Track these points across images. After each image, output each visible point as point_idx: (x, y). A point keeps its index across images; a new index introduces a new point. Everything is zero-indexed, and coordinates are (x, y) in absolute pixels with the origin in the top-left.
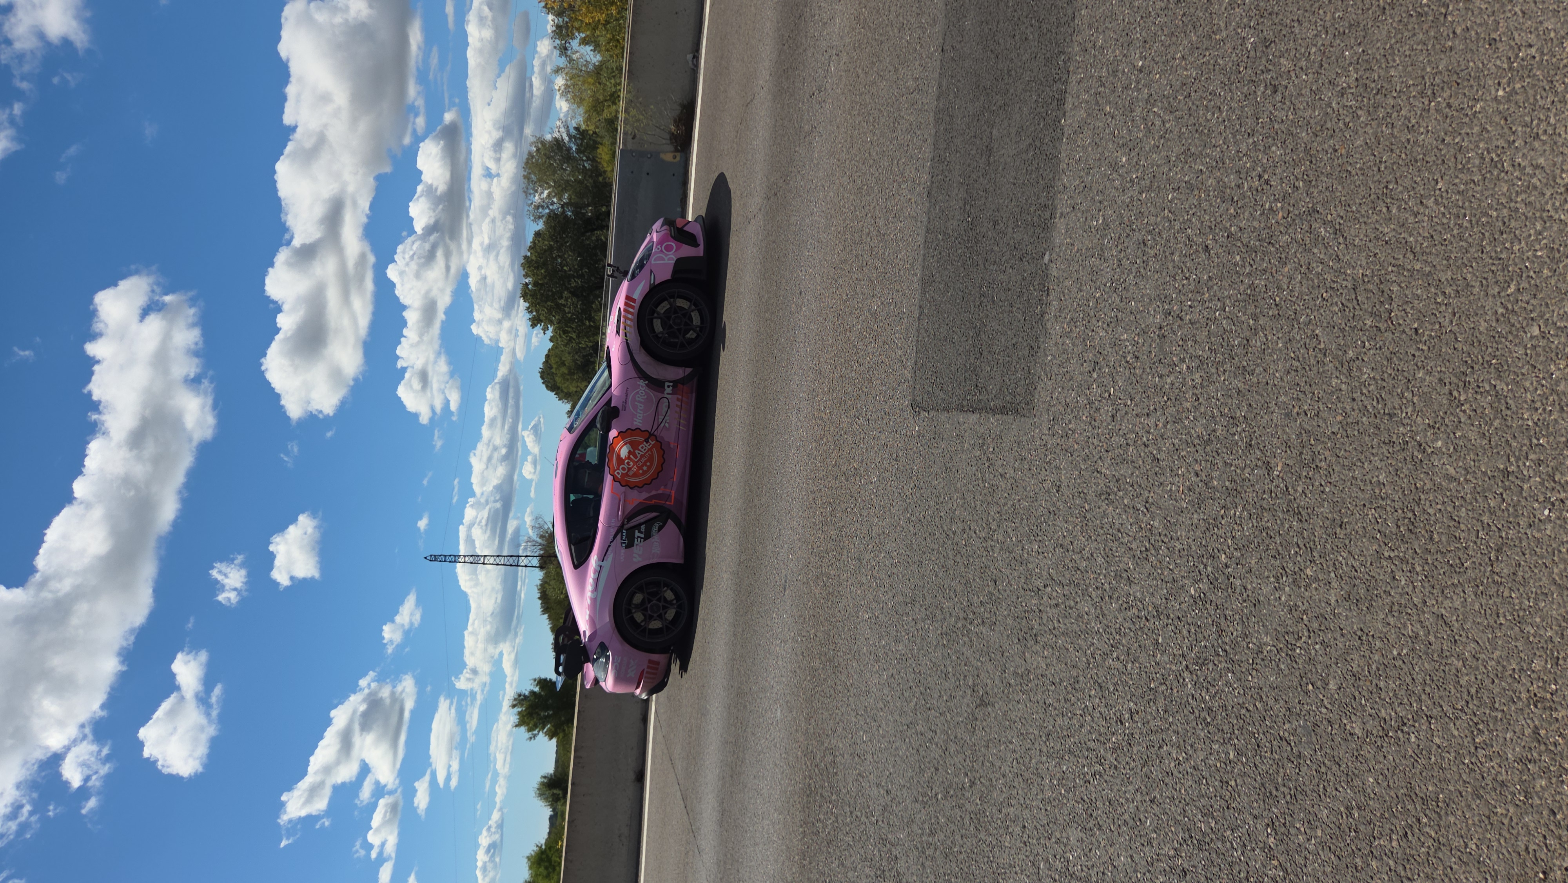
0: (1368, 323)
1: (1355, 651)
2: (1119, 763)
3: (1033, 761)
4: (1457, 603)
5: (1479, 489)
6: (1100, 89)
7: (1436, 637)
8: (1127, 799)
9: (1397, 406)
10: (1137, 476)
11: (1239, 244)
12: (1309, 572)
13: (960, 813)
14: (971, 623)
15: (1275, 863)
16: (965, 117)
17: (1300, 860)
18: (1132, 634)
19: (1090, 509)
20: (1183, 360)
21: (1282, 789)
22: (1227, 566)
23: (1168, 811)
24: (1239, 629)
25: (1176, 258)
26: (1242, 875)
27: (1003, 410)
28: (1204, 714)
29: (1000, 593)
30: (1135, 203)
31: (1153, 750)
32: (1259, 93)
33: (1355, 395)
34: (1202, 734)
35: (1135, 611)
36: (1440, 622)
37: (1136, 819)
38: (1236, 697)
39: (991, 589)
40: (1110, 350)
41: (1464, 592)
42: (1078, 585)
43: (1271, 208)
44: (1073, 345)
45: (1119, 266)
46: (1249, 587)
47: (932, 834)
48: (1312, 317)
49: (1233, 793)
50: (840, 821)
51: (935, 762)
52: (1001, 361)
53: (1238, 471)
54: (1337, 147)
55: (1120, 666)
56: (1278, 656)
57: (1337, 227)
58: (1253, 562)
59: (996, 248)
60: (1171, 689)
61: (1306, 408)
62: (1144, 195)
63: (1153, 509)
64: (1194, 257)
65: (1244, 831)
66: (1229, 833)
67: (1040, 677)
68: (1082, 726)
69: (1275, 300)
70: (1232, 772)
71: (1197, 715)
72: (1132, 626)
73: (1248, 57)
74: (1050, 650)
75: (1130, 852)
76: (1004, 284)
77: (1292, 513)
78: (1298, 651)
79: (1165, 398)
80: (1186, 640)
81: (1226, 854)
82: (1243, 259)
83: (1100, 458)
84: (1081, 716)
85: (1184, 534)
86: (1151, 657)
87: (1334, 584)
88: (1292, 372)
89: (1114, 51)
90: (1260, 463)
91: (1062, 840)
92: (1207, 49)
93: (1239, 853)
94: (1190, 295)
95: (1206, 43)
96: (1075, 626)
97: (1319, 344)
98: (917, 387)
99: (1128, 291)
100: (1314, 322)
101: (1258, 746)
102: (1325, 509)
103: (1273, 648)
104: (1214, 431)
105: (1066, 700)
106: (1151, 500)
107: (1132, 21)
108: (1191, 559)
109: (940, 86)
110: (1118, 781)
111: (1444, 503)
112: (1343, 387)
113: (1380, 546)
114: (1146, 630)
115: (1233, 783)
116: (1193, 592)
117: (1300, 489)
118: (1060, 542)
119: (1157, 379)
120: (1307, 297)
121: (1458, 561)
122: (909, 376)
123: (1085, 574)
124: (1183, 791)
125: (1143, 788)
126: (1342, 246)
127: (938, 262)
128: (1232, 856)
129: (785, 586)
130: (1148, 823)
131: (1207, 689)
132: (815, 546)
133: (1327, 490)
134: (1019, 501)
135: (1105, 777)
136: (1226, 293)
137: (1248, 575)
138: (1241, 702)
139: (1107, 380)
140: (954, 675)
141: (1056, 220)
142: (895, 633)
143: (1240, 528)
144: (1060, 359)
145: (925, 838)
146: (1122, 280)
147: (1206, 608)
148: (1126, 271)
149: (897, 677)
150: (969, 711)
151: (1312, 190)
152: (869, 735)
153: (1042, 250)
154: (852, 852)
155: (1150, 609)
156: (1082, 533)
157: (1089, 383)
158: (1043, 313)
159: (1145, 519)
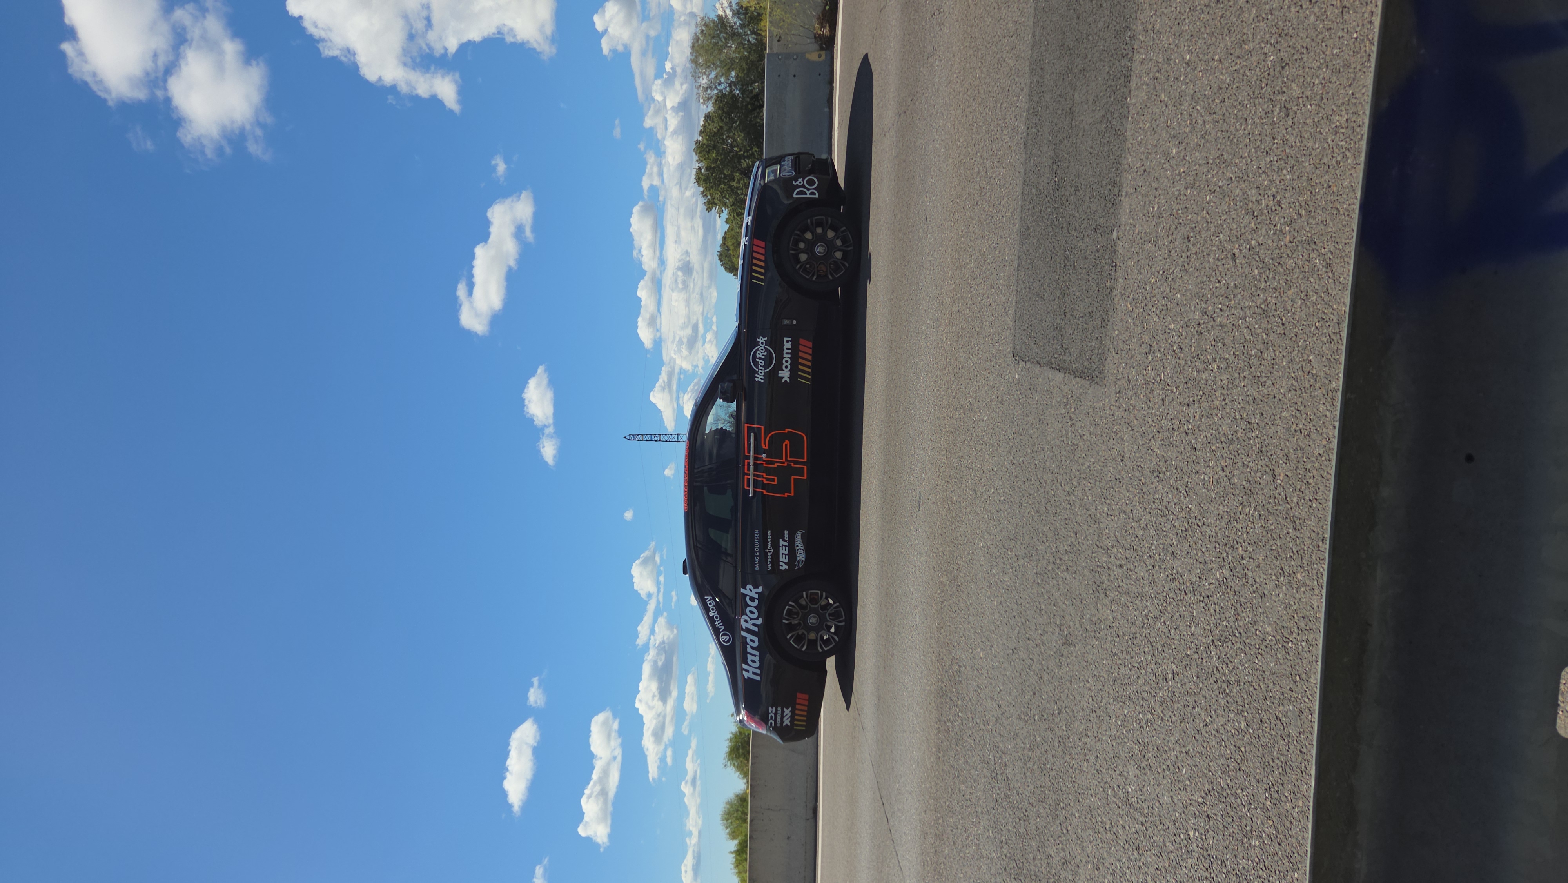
2: (1164, 715)
3: (1104, 701)
6: (1157, 75)
8: (1170, 748)
10: (1180, 461)
11: (1257, 259)
12: (1299, 576)
13: (1051, 736)
15: (1270, 822)
16: (1053, 73)
17: (1288, 824)
18: (1175, 604)
19: (1146, 483)
20: (1214, 360)
21: (1277, 761)
23: (1198, 764)
24: (1250, 616)
25: (1211, 260)
26: (1248, 828)
27: (1082, 374)
28: (1224, 685)
30: (1182, 197)
31: (1188, 709)
32: (1276, 113)
34: (1223, 703)
35: (1176, 583)
37: (1176, 766)
38: (1247, 675)
39: (1073, 540)
40: (1161, 336)
42: (1137, 551)
43: (1281, 231)
44: (1134, 324)
45: (1169, 256)
46: (1258, 580)
47: (1031, 749)
48: (1308, 343)
50: (964, 724)
51: (1033, 687)
52: (1080, 327)
53: (1252, 474)
54: (1330, 184)
55: (1166, 631)
56: (1276, 646)
58: (1261, 558)
59: (1077, 215)
60: (1202, 659)
61: (1301, 427)
62: (1189, 192)
63: (1191, 494)
64: (1224, 262)
65: (1250, 791)
66: (1239, 791)
67: (1108, 628)
68: (1138, 678)
69: (1282, 320)
70: (1243, 740)
71: (1220, 686)
72: (1175, 597)
73: (1269, 74)
74: (1116, 605)
75: (1171, 794)
76: (1083, 252)
77: (1288, 520)
78: (1290, 644)
79: (1201, 393)
80: (1213, 618)
81: (1238, 809)
82: (1260, 274)
83: (1153, 437)
84: (1138, 668)
85: (1213, 522)
86: (1188, 627)
88: (1292, 391)
89: (1168, 39)
90: (1267, 470)
91: (1123, 773)
92: (1239, 57)
94: (1221, 299)
95: (1238, 52)
96: (1134, 587)
97: (1312, 369)
98: (1017, 335)
99: (1175, 282)
100: (1309, 348)
101: (1261, 721)
103: (1273, 638)
104: (1236, 432)
105: (1128, 653)
106: (1189, 486)
107: (1183, 11)
108: (1217, 546)
110: (1164, 731)
112: (1328, 414)
114: (1185, 603)
115: (1243, 749)
116: (1218, 576)
117: (1295, 500)
118: (1124, 509)
119: (1195, 373)
120: (1305, 323)
122: (1010, 323)
123: (1141, 542)
124: (1208, 749)
125: (1181, 740)
127: (1033, 217)
128: (1241, 810)
129: (919, 502)
130: (1184, 772)
131: (1227, 664)
132: (941, 470)
133: (1314, 505)
134: (1094, 463)
135: (1155, 725)
136: (1247, 304)
137: (1257, 569)
138: (1250, 680)
139: (1159, 365)
140: (1046, 612)
141: (1123, 198)
142: (1002, 565)
143: (1252, 526)
144: (1125, 336)
145: (1026, 752)
146: (1171, 271)
147: (1227, 593)
148: (1174, 262)
149: (1004, 605)
150: (1057, 647)
151: (1311, 220)
152: (985, 652)
153: (1111, 225)
154: (974, 753)
155: (1188, 585)
156: (1140, 503)
157: (1146, 364)
158: (1112, 289)
159: (1185, 501)
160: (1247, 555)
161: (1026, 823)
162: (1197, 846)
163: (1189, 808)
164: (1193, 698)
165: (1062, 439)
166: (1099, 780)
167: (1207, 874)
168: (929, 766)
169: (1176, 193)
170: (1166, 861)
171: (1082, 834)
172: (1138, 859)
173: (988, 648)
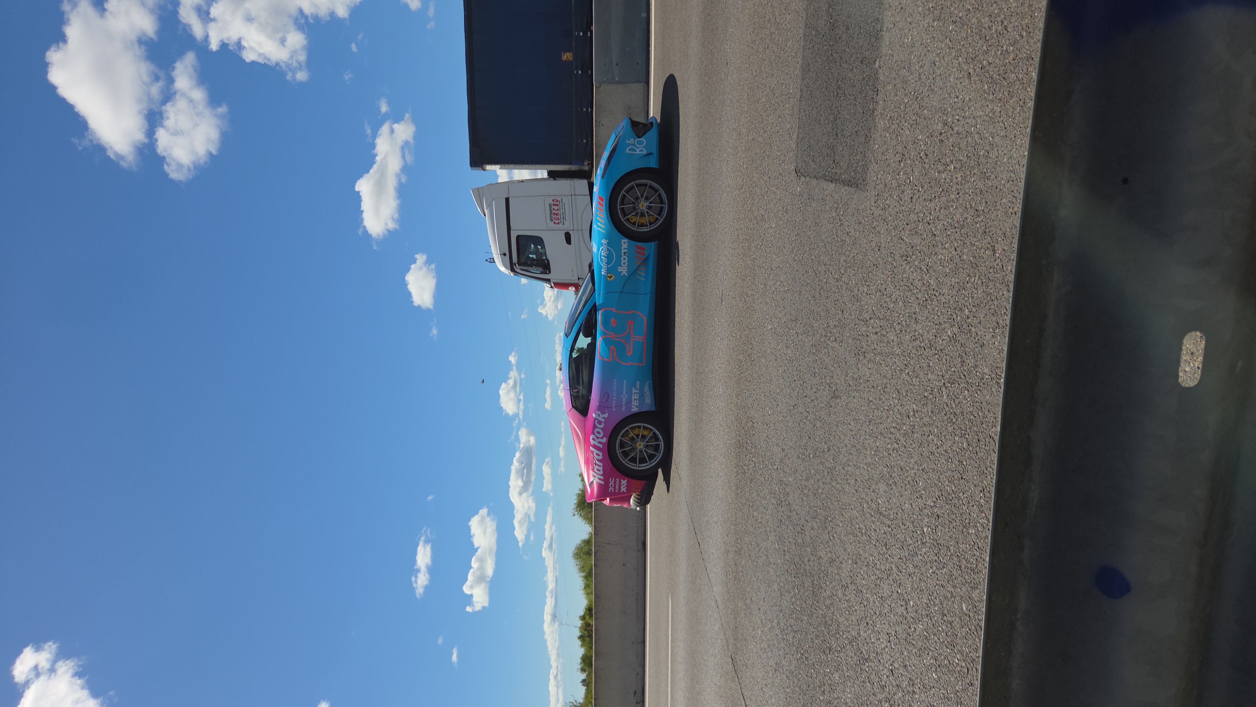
2: (907, 443)
3: (862, 438)
8: (910, 468)
10: (923, 246)
11: (987, 76)
13: (822, 468)
14: (829, 340)
15: (983, 515)
18: (916, 358)
19: (897, 266)
20: (952, 162)
21: (989, 469)
22: (968, 317)
23: (931, 477)
24: (973, 362)
25: (952, 80)
26: (967, 521)
27: (848, 183)
28: (952, 416)
29: (845, 320)
30: (930, 29)
31: (925, 437)
34: (950, 430)
35: (918, 342)
37: (915, 481)
38: (969, 407)
39: (840, 316)
40: (911, 146)
42: (888, 320)
43: (1006, 51)
44: (891, 138)
45: (919, 79)
46: (979, 333)
47: (807, 480)
48: (1024, 141)
49: (964, 469)
50: (757, 467)
51: (809, 432)
52: (848, 144)
53: (978, 250)
55: (909, 379)
56: (992, 383)
58: (982, 316)
59: (847, 50)
60: (936, 398)
62: (936, 24)
63: (931, 271)
64: (961, 80)
65: (969, 494)
66: (961, 494)
67: (866, 382)
68: (888, 417)
69: (1005, 124)
70: (965, 456)
71: (948, 417)
72: (916, 353)
74: (872, 364)
75: (911, 502)
76: (852, 81)
77: (1004, 284)
79: (941, 189)
80: (944, 366)
81: (960, 508)
82: (989, 88)
83: (903, 229)
84: (888, 410)
85: (947, 292)
86: (926, 375)
88: (1010, 181)
90: (989, 246)
91: (875, 490)
93: (966, 507)
94: (958, 111)
96: (886, 348)
98: (799, 156)
99: (923, 101)
100: (1024, 146)
101: (979, 441)
103: (990, 377)
104: (966, 218)
105: (880, 399)
106: (930, 265)
108: (949, 310)
110: (906, 455)
114: (924, 357)
115: (964, 463)
116: (949, 334)
118: (879, 288)
119: (937, 174)
120: (1022, 126)
122: (794, 146)
123: (892, 313)
124: (939, 466)
125: (919, 461)
127: (812, 55)
128: (962, 509)
129: (722, 298)
130: (921, 484)
131: (954, 400)
132: (739, 271)
134: (857, 254)
135: (899, 452)
136: (978, 114)
137: (979, 325)
138: (971, 411)
139: (909, 170)
140: (819, 374)
141: (884, 33)
142: (786, 341)
143: (976, 292)
144: (883, 148)
145: (803, 482)
146: (920, 91)
147: (956, 346)
148: (923, 84)
149: (787, 372)
150: (827, 400)
151: (1030, 40)
152: (772, 410)
153: (875, 56)
154: (764, 487)
155: (927, 342)
156: (892, 283)
157: (899, 170)
158: (874, 110)
159: (926, 278)
160: (971, 315)
161: (803, 535)
162: (930, 538)
163: (923, 510)
164: (929, 428)
165: (833, 237)
166: (858, 497)
167: (936, 558)
168: (730, 501)
169: (926, 25)
170: (906, 552)
171: (845, 539)
172: (886, 552)
173: (775, 406)
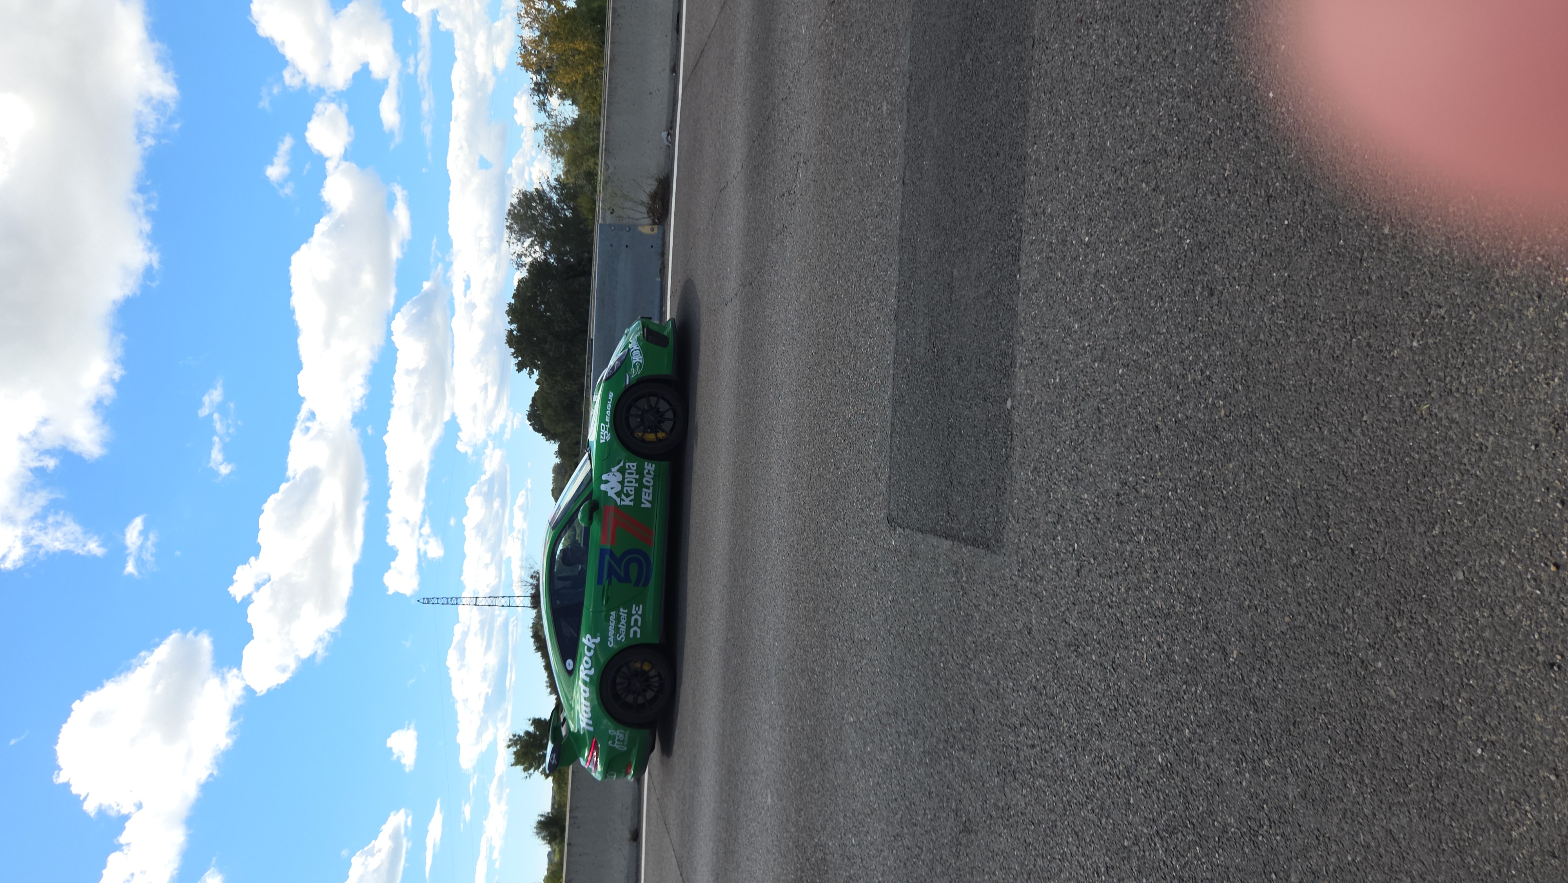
0: (1309, 534)
1: (1313, 849)
4: (1404, 821)
5: (1418, 716)
6: (1051, 255)
7: (1386, 851)
9: (1339, 620)
10: (1103, 635)
11: (1187, 431)
12: (1266, 762)
14: (952, 747)
16: (927, 251)
18: (1105, 790)
19: (1061, 657)
20: (1141, 531)
22: (1190, 741)
24: (1205, 805)
25: (1129, 432)
27: (975, 543)
29: (978, 723)
30: (1088, 370)
32: (1197, 293)
33: (1300, 600)
35: (1107, 767)
36: (1389, 837)
39: (970, 717)
40: (1072, 506)
41: (1409, 812)
42: (1052, 730)
43: (1214, 404)
44: (1038, 493)
45: (1077, 426)
46: (1212, 766)
48: (1257, 517)
52: (970, 494)
53: (1197, 650)
54: (1271, 360)
55: (1095, 819)
56: (1242, 840)
57: (1276, 436)
58: (1214, 742)
59: (961, 384)
60: (1144, 851)
61: (1256, 603)
62: (1096, 365)
63: (1120, 670)
64: (1144, 433)
67: (1020, 814)
68: (1061, 871)
69: (1222, 493)
72: (1104, 781)
73: (1185, 256)
74: (1029, 789)
76: (970, 420)
77: (1248, 702)
78: (1260, 838)
79: (1126, 565)
80: (1156, 806)
82: (1191, 446)
83: (1068, 609)
84: (1060, 861)
86: (1124, 816)
87: (1291, 780)
88: (1242, 566)
89: (1062, 222)
90: (1216, 647)
92: (1147, 240)
94: (1144, 470)
95: (1147, 235)
96: (1051, 770)
97: (1265, 544)
98: (893, 502)
99: (1086, 452)
100: (1259, 522)
102: (1279, 704)
103: (1237, 831)
104: (1173, 606)
105: (1046, 843)
106: (1117, 662)
107: (1077, 197)
108: (1157, 727)
109: (903, 216)
111: (1387, 722)
112: (1289, 590)
113: (1331, 751)
114: (1118, 789)
116: (1160, 760)
117: (1255, 680)
118: (1034, 685)
119: (1117, 544)
120: (1251, 497)
121: (1402, 781)
122: (882, 487)
123: (1058, 721)
126: (1281, 455)
127: (907, 385)
131: (1178, 858)
132: (799, 639)
133: (1280, 686)
134: (993, 635)
136: (1177, 476)
137: (1210, 754)
138: (1209, 877)
139: (1071, 535)
140: (937, 795)
141: (1016, 370)
143: (1201, 706)
144: (1026, 505)
146: (1080, 441)
147: (1173, 779)
148: (1084, 433)
149: (882, 786)
150: (953, 834)
151: (1250, 395)
152: (858, 839)
153: (1004, 395)
155: (1121, 768)
156: (1054, 679)
157: (1055, 534)
158: (1008, 457)
159: (1112, 679)
160: (1195, 739)
165: (952, 609)
169: (1081, 366)
173: (862, 834)
